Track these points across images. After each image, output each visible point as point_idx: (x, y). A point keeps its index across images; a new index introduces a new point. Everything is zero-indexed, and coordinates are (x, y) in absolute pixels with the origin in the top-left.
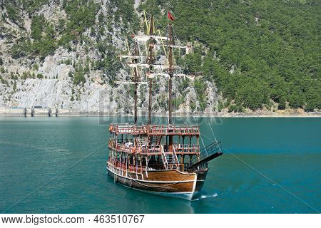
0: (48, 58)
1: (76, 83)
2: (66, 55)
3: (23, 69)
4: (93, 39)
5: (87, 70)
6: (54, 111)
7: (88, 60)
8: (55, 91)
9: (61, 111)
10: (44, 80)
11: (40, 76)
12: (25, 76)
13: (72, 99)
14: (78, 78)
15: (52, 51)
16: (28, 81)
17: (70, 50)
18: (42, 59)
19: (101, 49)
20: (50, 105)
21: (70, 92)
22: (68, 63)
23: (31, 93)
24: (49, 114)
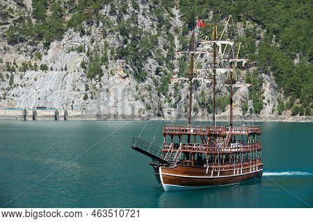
0: (54, 44)
1: (91, 77)
2: (78, 40)
3: (22, 59)
4: (113, 18)
5: (105, 60)
6: (62, 113)
7: (106, 45)
9: (71, 113)
10: (49, 72)
11: (44, 68)
12: (25, 67)
13: (86, 98)
14: (94, 70)
15: (59, 34)
16: (29, 73)
17: (83, 33)
18: (47, 46)
19: (124, 32)
20: (56, 105)
21: (83, 88)
22: (80, 50)
23: (32, 90)
24: (56, 117)
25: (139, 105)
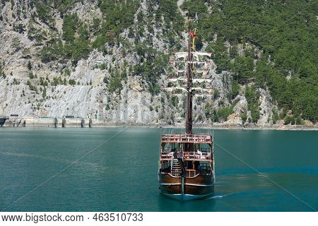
0: (81, 62)
1: (112, 90)
2: (101, 59)
3: (53, 74)
4: (132, 40)
5: (124, 76)
6: (87, 122)
7: (126, 63)
8: (89, 99)
9: (95, 121)
10: (76, 86)
11: (72, 82)
12: (56, 82)
13: (108, 108)
14: (114, 84)
15: (85, 53)
16: (59, 87)
17: (105, 53)
18: (75, 63)
19: (140, 52)
20: (82, 115)
21: (105, 100)
22: (103, 67)
23: (62, 101)
24: (82, 125)
25: (154, 114)
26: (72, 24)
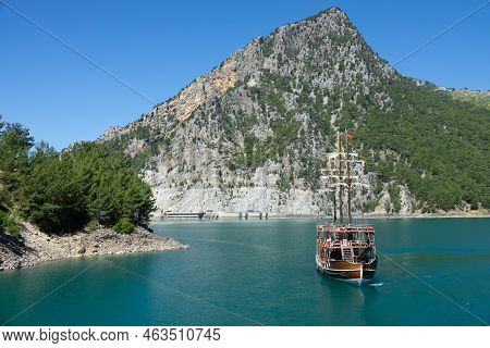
0: (258, 169)
1: (283, 190)
2: (273, 166)
3: (238, 179)
4: (296, 151)
5: (291, 179)
6: (264, 215)
7: (292, 168)
8: (265, 197)
9: (270, 214)
10: (255, 188)
11: (252, 185)
12: (240, 185)
13: (280, 204)
14: (284, 184)
15: (261, 162)
16: (242, 189)
17: (276, 161)
18: (253, 171)
19: (303, 160)
20: (260, 209)
21: (278, 197)
22: (275, 173)
23: (245, 199)
24: (261, 217)
25: (316, 208)
26: (250, 141)
